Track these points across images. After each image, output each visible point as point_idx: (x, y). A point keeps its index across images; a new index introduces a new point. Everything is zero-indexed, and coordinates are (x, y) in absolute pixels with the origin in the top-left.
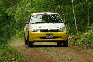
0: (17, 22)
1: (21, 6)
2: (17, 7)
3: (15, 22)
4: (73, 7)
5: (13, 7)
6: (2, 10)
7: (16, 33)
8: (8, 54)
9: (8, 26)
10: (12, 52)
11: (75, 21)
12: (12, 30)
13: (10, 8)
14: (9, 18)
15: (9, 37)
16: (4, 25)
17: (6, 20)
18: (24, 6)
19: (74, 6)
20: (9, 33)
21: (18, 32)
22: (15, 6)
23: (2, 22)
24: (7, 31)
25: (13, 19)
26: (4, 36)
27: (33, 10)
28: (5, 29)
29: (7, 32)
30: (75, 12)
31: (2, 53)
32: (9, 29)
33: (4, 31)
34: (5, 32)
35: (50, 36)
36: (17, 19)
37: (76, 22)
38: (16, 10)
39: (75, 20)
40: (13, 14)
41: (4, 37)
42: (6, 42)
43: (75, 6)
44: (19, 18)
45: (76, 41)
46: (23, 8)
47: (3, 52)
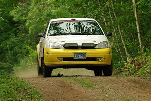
0: (30, 32)
1: (37, 2)
2: (30, 5)
3: (27, 32)
4: (134, 4)
5: (24, 4)
6: (2, 11)
7: (28, 52)
8: (14, 92)
9: (13, 39)
10: (20, 88)
11: (138, 31)
12: (20, 48)
13: (18, 7)
14: (16, 25)
15: (16, 61)
16: (7, 38)
17: (10, 30)
18: (44, 4)
19: (136, 2)
20: (15, 54)
21: (32, 52)
22: (28, 4)
23: (2, 33)
24: (11, 49)
25: (23, 28)
26: (6, 58)
27: (60, 10)
28: (7, 46)
29: (12, 52)
30: (138, 15)
31: (2, 90)
32: (15, 47)
33: (7, 50)
34: (9, 51)
35: (81, 57)
36: (30, 28)
37: (140, 33)
38: (29, 10)
39: (138, 28)
40: (24, 18)
41: (7, 61)
42: (10, 70)
43: (138, 3)
44: (34, 26)
45: (139, 68)
46: (41, 6)
47: (5, 88)
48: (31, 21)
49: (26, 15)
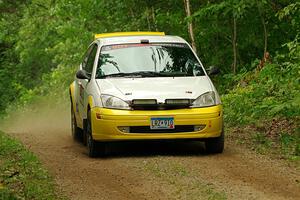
48: (23, 43)
49: (16, 33)
